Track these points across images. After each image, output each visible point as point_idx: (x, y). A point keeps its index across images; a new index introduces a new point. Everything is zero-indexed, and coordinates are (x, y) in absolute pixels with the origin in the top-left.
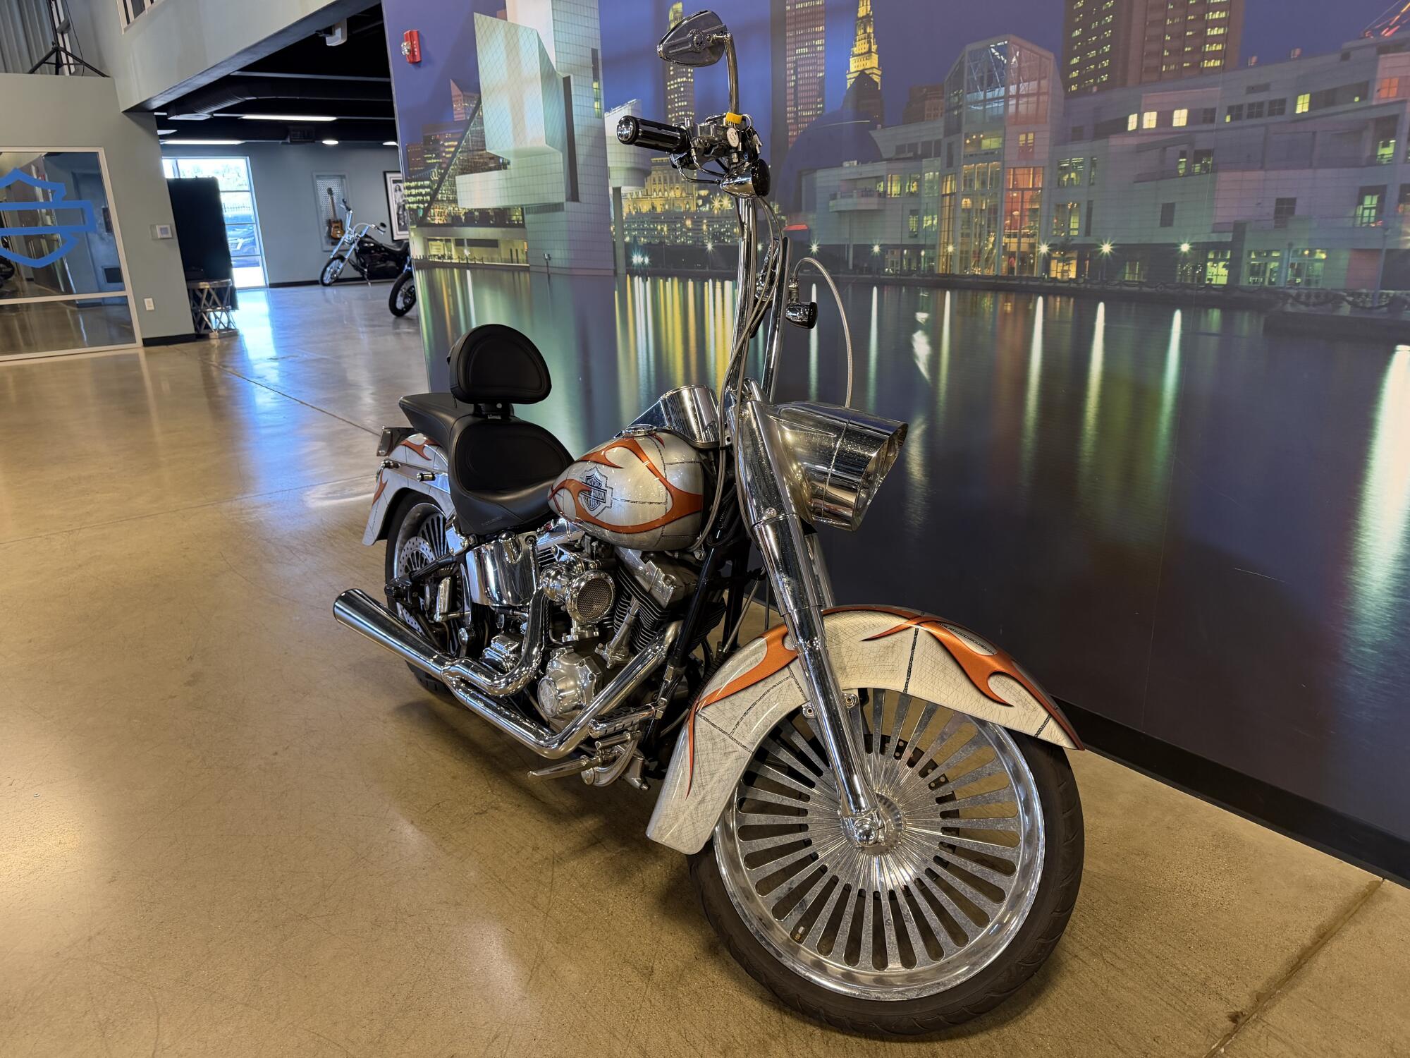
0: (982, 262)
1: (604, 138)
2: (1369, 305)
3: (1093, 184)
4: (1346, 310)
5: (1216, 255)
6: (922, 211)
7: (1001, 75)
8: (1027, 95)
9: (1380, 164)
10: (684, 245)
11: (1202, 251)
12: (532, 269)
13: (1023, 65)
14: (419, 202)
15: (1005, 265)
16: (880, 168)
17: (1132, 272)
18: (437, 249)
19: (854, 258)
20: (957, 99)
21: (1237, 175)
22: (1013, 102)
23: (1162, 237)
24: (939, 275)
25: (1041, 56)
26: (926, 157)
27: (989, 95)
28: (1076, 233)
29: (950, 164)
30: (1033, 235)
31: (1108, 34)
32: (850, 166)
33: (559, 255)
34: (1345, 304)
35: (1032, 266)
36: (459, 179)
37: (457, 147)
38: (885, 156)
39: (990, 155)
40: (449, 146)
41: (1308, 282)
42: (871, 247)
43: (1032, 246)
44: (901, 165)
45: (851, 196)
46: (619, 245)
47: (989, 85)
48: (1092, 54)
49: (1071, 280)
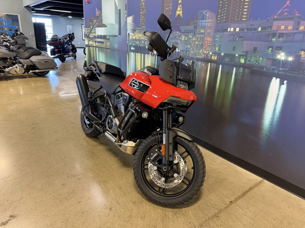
0: (199, 55)
1: (127, 23)
2: (269, 69)
3: (221, 41)
4: (265, 70)
5: (242, 57)
6: (188, 44)
7: (205, 17)
8: (210, 22)
9: (272, 42)
10: (142, 46)
11: (240, 56)
12: (110, 48)
13: (209, 16)
14: (88, 32)
15: (203, 56)
17: (227, 59)
18: (91, 43)
20: (196, 21)
21: (247, 42)
22: (207, 23)
23: (233, 53)
24: (190, 57)
25: (213, 15)
26: (190, 32)
27: (203, 21)
28: (217, 51)
29: (194, 35)
30: (209, 50)
31: (225, 11)
33: (116, 46)
34: (265, 69)
35: (208, 57)
36: (96, 28)
37: (96, 22)
38: (182, 32)
39: (202, 33)
40: (95, 21)
41: (258, 64)
43: (209, 52)
44: (185, 34)
46: (128, 45)
48: (222, 15)
49: (216, 60)
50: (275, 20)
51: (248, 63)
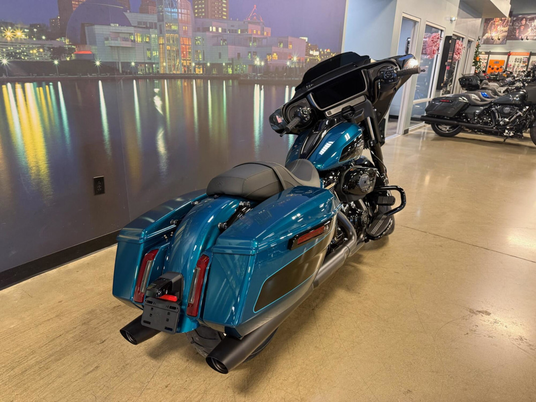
0: (176, 69)
2: (251, 77)
3: (203, 45)
5: (229, 66)
6: (152, 49)
7: (175, 4)
8: (184, 14)
9: (250, 47)
13: (182, 3)
15: (183, 69)
16: (131, 30)
17: (214, 71)
19: (122, 68)
20: (161, 9)
21: (231, 46)
22: (180, 15)
23: (219, 61)
24: (161, 74)
26: (151, 28)
27: (172, 10)
28: (201, 60)
29: (161, 33)
30: (190, 60)
32: (114, 26)
34: (248, 77)
35: (190, 70)
38: (133, 25)
39: (174, 32)
41: (243, 72)
42: (130, 63)
43: (190, 63)
44: (141, 30)
45: (117, 40)
47: (172, 6)
48: (200, 6)
49: (201, 74)
50: (249, 23)
51: (235, 72)
